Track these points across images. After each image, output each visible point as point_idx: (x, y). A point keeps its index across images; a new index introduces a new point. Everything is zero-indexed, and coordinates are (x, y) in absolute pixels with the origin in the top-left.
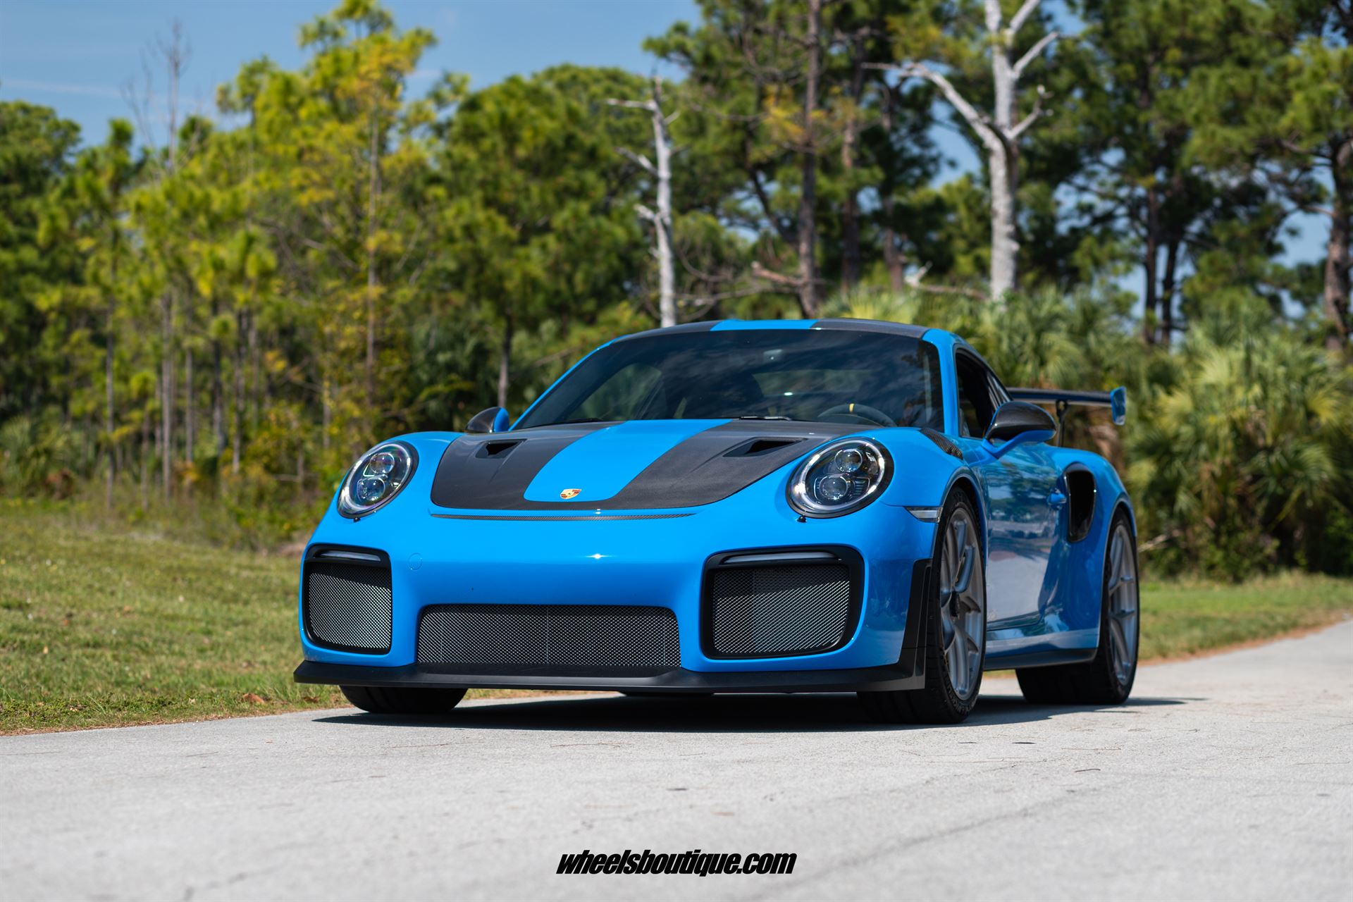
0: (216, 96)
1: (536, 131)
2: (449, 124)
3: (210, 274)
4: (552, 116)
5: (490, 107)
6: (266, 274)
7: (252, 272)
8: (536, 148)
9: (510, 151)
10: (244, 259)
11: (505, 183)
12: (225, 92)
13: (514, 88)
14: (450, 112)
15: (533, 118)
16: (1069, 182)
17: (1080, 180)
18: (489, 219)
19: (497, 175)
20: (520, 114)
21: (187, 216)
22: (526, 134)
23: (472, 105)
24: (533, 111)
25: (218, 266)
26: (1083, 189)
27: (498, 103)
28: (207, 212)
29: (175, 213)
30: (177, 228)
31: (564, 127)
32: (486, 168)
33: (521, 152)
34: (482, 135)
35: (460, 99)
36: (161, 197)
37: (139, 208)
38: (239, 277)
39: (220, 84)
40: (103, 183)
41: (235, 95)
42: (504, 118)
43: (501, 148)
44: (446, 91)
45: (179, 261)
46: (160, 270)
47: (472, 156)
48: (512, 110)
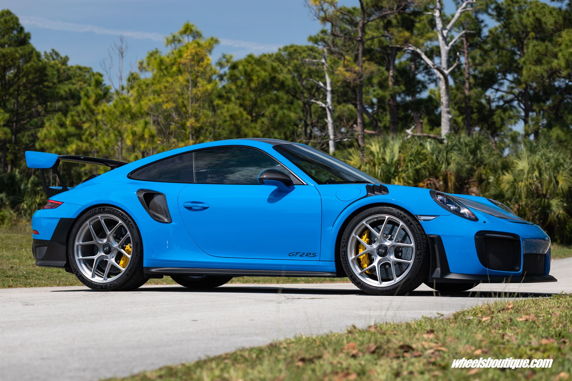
0: (138, 65)
1: (258, 77)
2: (225, 74)
3: (131, 137)
4: (265, 70)
5: (241, 67)
6: (152, 136)
7: (146, 136)
8: (258, 83)
9: (249, 84)
10: (144, 131)
11: (247, 97)
12: (141, 64)
13: (250, 59)
14: (226, 70)
15: (257, 71)
16: (492, 88)
17: (496, 86)
18: (240, 112)
19: (244, 94)
20: (252, 70)
21: (122, 114)
22: (255, 78)
23: (234, 67)
24: (258, 68)
25: (134, 134)
26: (497, 90)
27: (244, 66)
28: (130, 112)
29: (118, 113)
30: (119, 119)
31: (270, 74)
32: (239, 92)
33: (253, 85)
34: (238, 78)
35: (229, 65)
36: (113, 107)
37: (103, 112)
38: (142, 138)
39: (139, 60)
40: (91, 102)
41: (145, 65)
42: (246, 72)
43: (245, 83)
44: (224, 61)
45: (119, 132)
46: (112, 136)
47: (234, 87)
48: (249, 69)
